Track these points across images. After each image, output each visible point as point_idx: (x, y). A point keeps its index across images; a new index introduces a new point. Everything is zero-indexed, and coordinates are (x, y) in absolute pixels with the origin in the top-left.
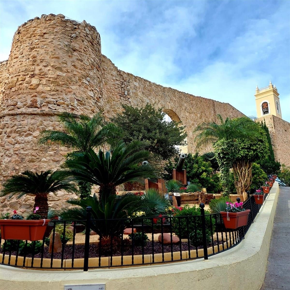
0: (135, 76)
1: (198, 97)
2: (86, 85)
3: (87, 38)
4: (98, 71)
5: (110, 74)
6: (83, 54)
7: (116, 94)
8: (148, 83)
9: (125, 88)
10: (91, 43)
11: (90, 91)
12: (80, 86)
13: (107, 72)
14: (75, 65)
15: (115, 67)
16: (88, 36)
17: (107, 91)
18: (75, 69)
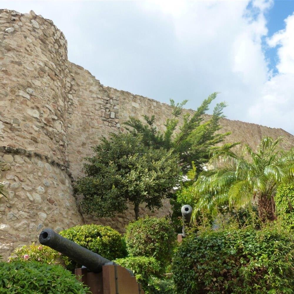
0: (134, 94)
1: (235, 121)
2: (24, 99)
3: (33, 33)
4: (54, 80)
5: (88, 90)
6: (24, 55)
7: (97, 117)
8: (155, 104)
9: (111, 109)
10: (42, 40)
11: (33, 108)
12: (12, 100)
13: (82, 87)
14: (7, 70)
15: (96, 80)
16: (36, 30)
17: (82, 114)
18: (7, 76)
